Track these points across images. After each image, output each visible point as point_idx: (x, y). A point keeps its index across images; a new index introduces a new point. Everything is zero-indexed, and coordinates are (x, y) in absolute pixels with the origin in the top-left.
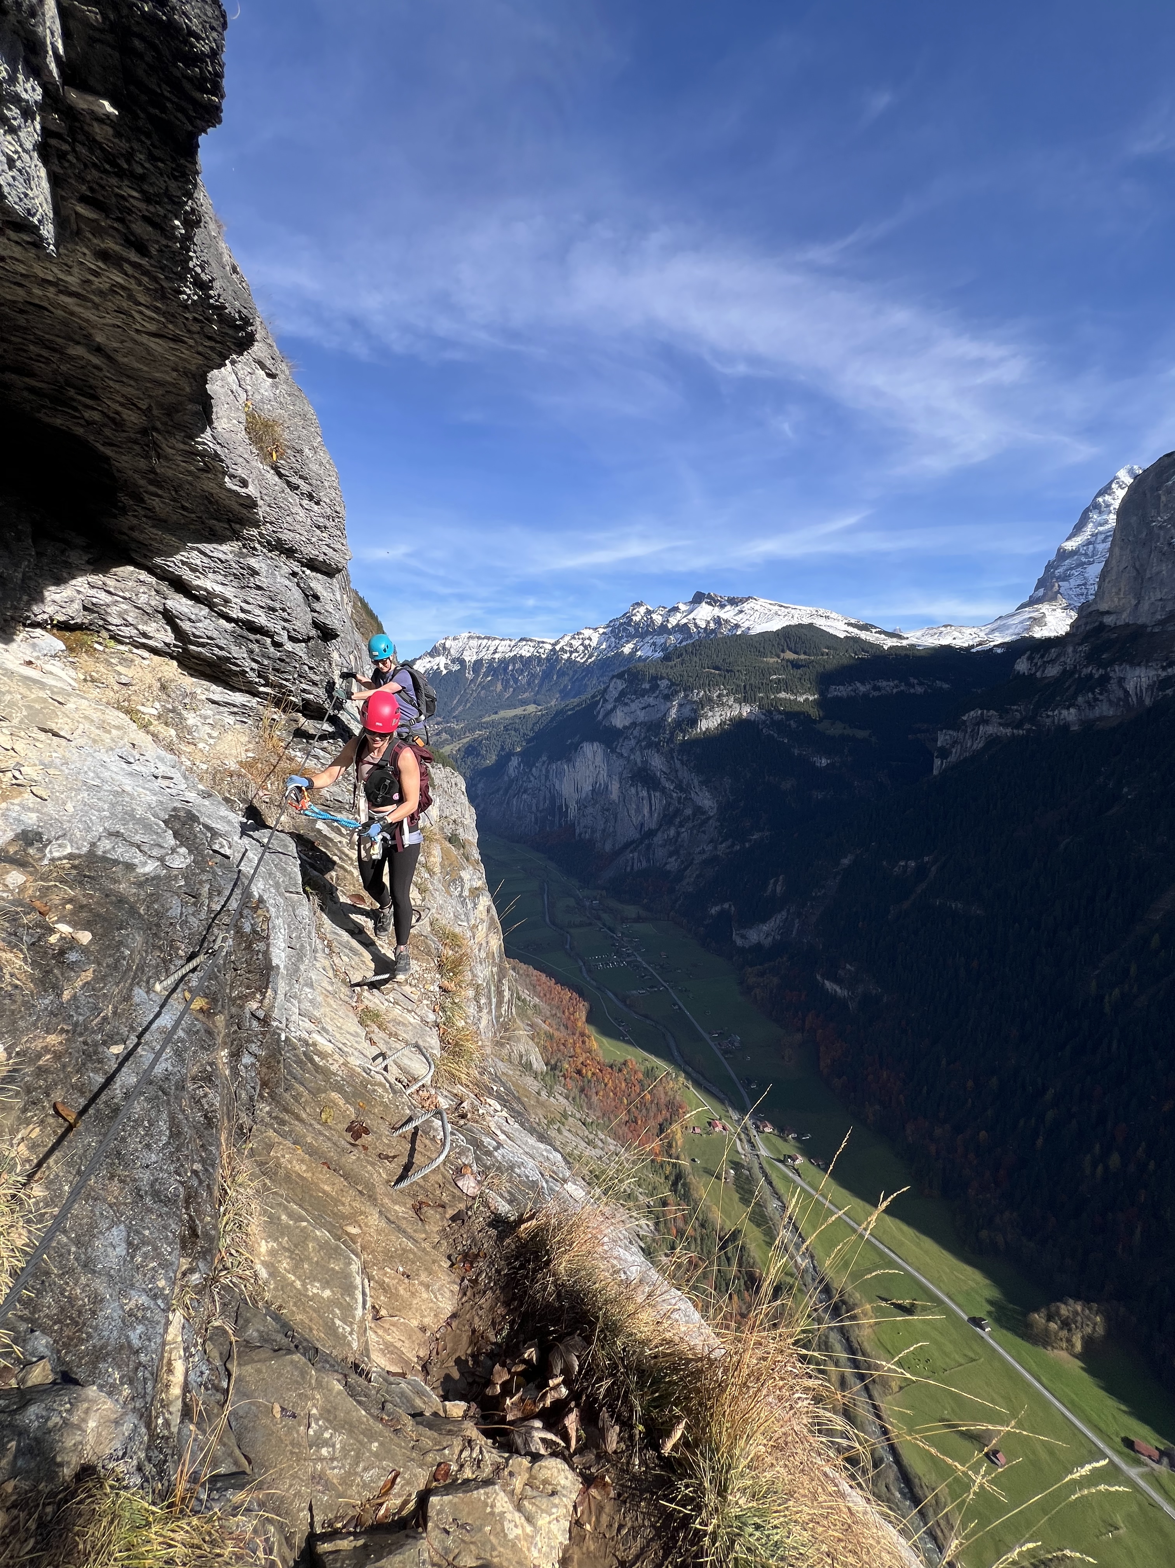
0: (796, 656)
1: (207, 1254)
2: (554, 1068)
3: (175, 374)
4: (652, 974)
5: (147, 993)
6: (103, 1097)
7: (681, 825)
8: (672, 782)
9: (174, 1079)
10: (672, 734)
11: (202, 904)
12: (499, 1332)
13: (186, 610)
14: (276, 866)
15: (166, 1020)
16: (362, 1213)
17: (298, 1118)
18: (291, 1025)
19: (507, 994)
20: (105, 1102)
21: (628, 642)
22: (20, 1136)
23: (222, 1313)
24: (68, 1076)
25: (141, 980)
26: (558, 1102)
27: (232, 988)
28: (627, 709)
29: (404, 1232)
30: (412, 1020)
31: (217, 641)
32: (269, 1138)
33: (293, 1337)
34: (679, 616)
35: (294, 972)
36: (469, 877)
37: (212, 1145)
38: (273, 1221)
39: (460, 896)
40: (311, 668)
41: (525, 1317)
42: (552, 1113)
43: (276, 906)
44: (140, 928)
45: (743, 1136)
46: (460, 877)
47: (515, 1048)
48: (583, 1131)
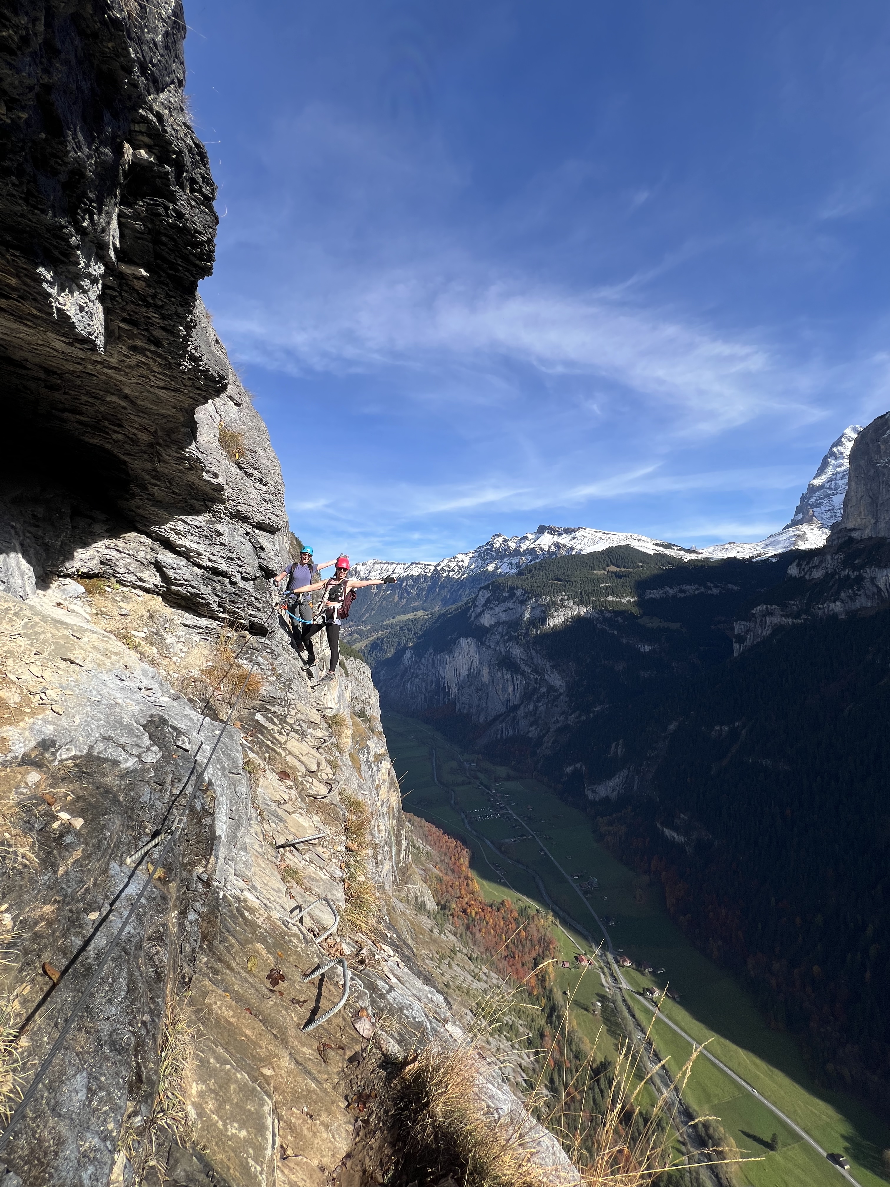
0: (618, 569)
1: (149, 1097)
2: (444, 908)
3: (174, 410)
4: (521, 825)
5: (120, 866)
6: (80, 958)
7: (538, 700)
8: (530, 667)
9: (134, 940)
10: (527, 629)
11: (166, 791)
12: (385, 1173)
13: (171, 561)
14: (223, 752)
15: (133, 890)
16: (276, 1056)
17: (229, 967)
18: (228, 884)
19: (404, 843)
20: (81, 962)
21: (491, 563)
22: (15, 993)
23: (158, 1152)
24: (55, 940)
25: (116, 856)
26: (449, 939)
27: (184, 855)
28: (491, 612)
29: (310, 1073)
30: (323, 876)
31: (191, 583)
32: (205, 986)
33: (213, 1176)
34: (528, 543)
35: (233, 837)
36: (374, 745)
37: (158, 997)
38: (203, 1063)
39: (367, 761)
40: (256, 599)
41: (408, 1158)
42: (444, 949)
43: (222, 786)
44: (119, 813)
45: (606, 970)
46: (367, 746)
47: (411, 890)
48: (470, 965)
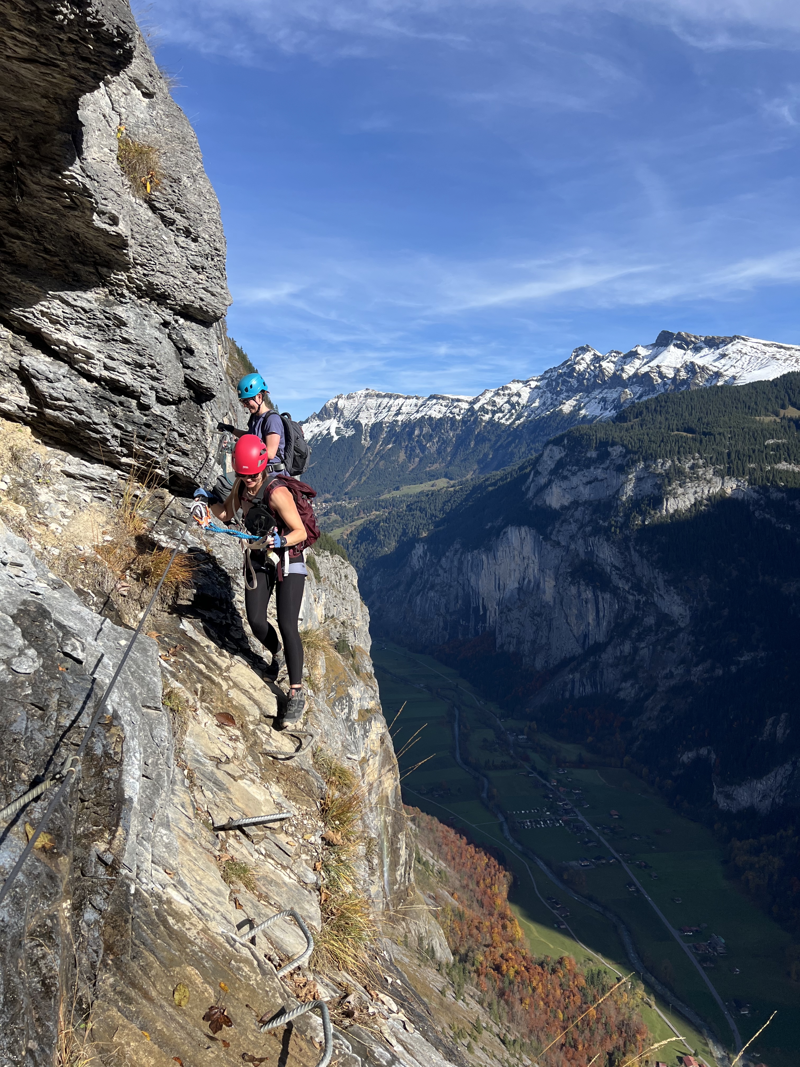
2: (464, 959)
4: (599, 840)
7: (640, 638)
8: (628, 580)
10: (627, 516)
19: (403, 853)
21: (569, 398)
28: (565, 484)
34: (637, 363)
36: (359, 695)
39: (348, 719)
42: (460, 1021)
46: (348, 695)
47: (413, 927)
48: (503, 1052)
